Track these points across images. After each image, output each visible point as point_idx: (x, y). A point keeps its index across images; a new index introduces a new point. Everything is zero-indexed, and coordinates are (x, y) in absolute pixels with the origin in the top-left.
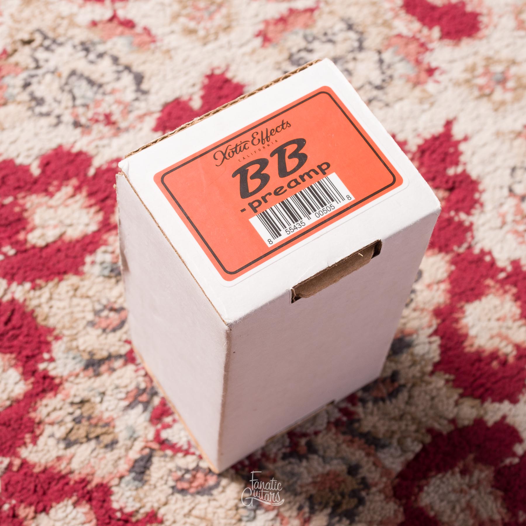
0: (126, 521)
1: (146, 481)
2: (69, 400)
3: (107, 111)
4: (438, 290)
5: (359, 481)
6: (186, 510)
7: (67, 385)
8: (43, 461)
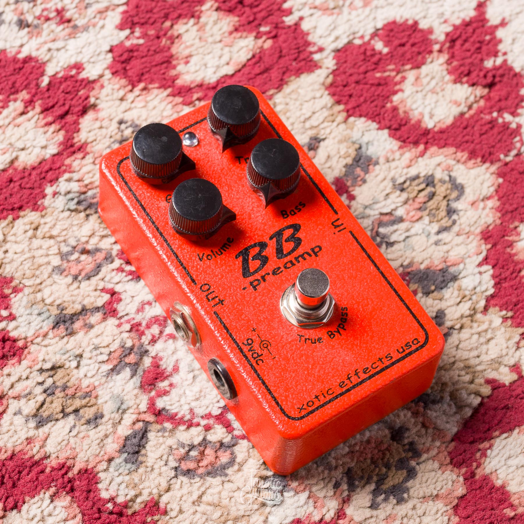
0: (120, 514)
1: (141, 463)
2: (38, 367)
3: (59, 7)
4: (484, 209)
5: (407, 447)
6: (195, 497)
7: (33, 348)
8: (10, 445)
